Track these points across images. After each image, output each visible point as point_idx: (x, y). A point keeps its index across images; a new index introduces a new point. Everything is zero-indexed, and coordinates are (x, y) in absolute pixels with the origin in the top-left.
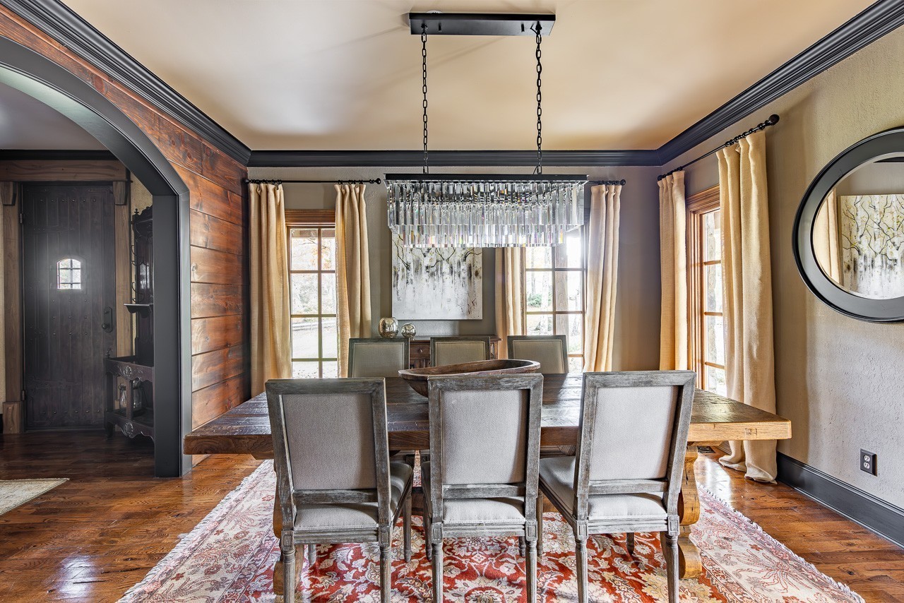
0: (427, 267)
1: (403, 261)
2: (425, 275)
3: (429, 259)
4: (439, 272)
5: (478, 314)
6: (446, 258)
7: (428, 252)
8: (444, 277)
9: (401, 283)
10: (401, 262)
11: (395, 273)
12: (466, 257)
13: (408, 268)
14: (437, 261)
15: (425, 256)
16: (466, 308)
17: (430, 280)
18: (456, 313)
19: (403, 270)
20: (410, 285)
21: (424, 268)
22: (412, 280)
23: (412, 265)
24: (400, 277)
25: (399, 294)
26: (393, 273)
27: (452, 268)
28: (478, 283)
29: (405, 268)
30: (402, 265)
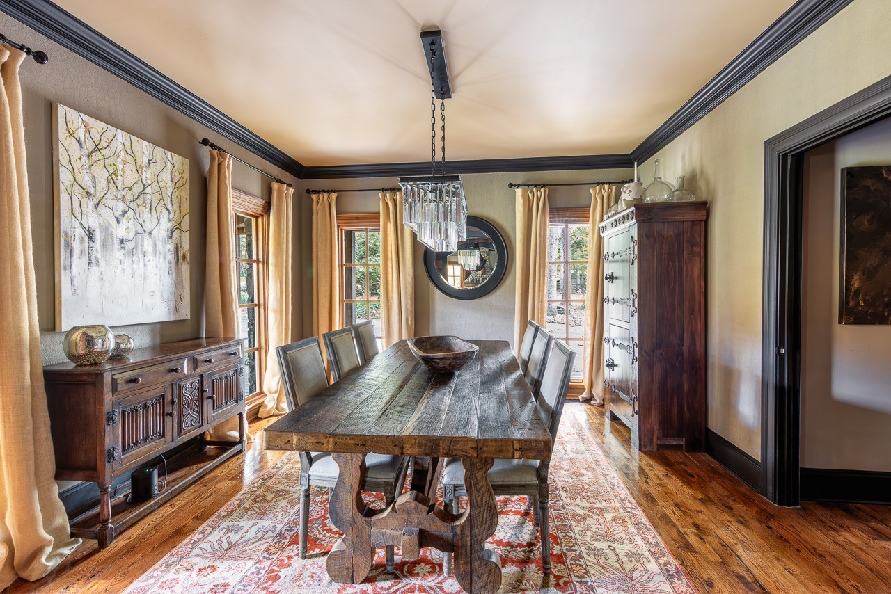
0: (122, 241)
1: (82, 225)
2: (119, 254)
3: (125, 227)
4: (139, 250)
5: (186, 313)
6: (148, 230)
7: (123, 216)
8: (146, 259)
9: (79, 263)
10: (77, 225)
11: (68, 244)
12: (172, 233)
13: (91, 236)
14: (137, 233)
15: (118, 222)
16: (172, 305)
17: (127, 262)
18: (160, 312)
19: (82, 240)
20: (94, 268)
21: (117, 242)
22: (97, 260)
23: (97, 235)
24: (76, 252)
25: (75, 283)
26: (62, 243)
27: (155, 245)
28: (186, 269)
29: (86, 238)
30: (79, 231)
